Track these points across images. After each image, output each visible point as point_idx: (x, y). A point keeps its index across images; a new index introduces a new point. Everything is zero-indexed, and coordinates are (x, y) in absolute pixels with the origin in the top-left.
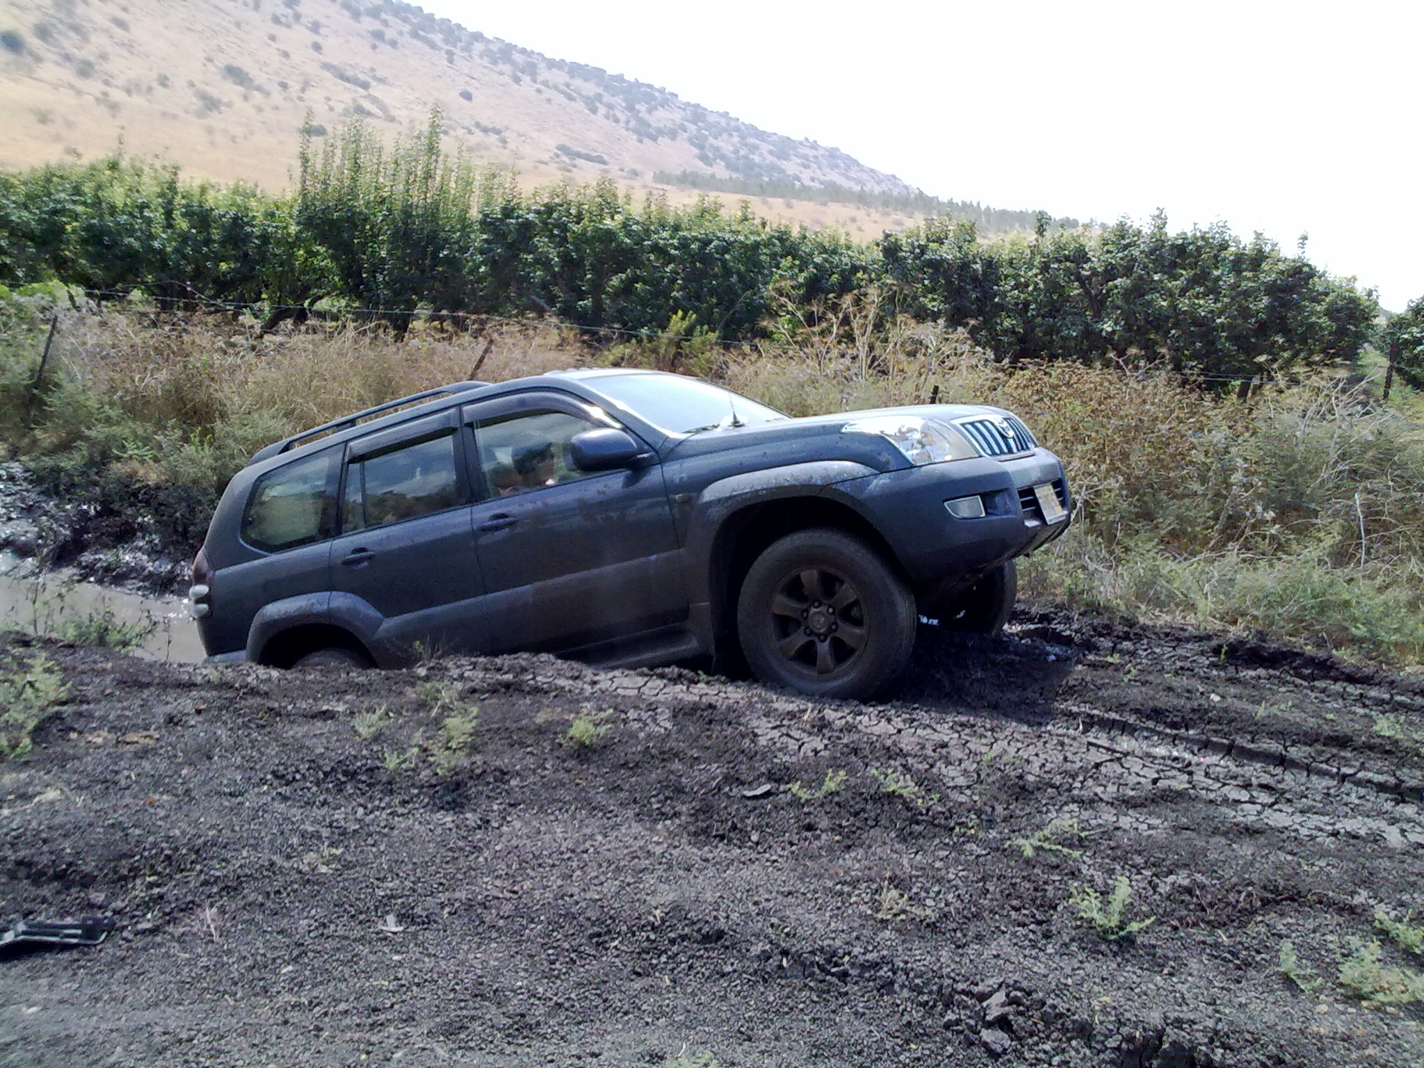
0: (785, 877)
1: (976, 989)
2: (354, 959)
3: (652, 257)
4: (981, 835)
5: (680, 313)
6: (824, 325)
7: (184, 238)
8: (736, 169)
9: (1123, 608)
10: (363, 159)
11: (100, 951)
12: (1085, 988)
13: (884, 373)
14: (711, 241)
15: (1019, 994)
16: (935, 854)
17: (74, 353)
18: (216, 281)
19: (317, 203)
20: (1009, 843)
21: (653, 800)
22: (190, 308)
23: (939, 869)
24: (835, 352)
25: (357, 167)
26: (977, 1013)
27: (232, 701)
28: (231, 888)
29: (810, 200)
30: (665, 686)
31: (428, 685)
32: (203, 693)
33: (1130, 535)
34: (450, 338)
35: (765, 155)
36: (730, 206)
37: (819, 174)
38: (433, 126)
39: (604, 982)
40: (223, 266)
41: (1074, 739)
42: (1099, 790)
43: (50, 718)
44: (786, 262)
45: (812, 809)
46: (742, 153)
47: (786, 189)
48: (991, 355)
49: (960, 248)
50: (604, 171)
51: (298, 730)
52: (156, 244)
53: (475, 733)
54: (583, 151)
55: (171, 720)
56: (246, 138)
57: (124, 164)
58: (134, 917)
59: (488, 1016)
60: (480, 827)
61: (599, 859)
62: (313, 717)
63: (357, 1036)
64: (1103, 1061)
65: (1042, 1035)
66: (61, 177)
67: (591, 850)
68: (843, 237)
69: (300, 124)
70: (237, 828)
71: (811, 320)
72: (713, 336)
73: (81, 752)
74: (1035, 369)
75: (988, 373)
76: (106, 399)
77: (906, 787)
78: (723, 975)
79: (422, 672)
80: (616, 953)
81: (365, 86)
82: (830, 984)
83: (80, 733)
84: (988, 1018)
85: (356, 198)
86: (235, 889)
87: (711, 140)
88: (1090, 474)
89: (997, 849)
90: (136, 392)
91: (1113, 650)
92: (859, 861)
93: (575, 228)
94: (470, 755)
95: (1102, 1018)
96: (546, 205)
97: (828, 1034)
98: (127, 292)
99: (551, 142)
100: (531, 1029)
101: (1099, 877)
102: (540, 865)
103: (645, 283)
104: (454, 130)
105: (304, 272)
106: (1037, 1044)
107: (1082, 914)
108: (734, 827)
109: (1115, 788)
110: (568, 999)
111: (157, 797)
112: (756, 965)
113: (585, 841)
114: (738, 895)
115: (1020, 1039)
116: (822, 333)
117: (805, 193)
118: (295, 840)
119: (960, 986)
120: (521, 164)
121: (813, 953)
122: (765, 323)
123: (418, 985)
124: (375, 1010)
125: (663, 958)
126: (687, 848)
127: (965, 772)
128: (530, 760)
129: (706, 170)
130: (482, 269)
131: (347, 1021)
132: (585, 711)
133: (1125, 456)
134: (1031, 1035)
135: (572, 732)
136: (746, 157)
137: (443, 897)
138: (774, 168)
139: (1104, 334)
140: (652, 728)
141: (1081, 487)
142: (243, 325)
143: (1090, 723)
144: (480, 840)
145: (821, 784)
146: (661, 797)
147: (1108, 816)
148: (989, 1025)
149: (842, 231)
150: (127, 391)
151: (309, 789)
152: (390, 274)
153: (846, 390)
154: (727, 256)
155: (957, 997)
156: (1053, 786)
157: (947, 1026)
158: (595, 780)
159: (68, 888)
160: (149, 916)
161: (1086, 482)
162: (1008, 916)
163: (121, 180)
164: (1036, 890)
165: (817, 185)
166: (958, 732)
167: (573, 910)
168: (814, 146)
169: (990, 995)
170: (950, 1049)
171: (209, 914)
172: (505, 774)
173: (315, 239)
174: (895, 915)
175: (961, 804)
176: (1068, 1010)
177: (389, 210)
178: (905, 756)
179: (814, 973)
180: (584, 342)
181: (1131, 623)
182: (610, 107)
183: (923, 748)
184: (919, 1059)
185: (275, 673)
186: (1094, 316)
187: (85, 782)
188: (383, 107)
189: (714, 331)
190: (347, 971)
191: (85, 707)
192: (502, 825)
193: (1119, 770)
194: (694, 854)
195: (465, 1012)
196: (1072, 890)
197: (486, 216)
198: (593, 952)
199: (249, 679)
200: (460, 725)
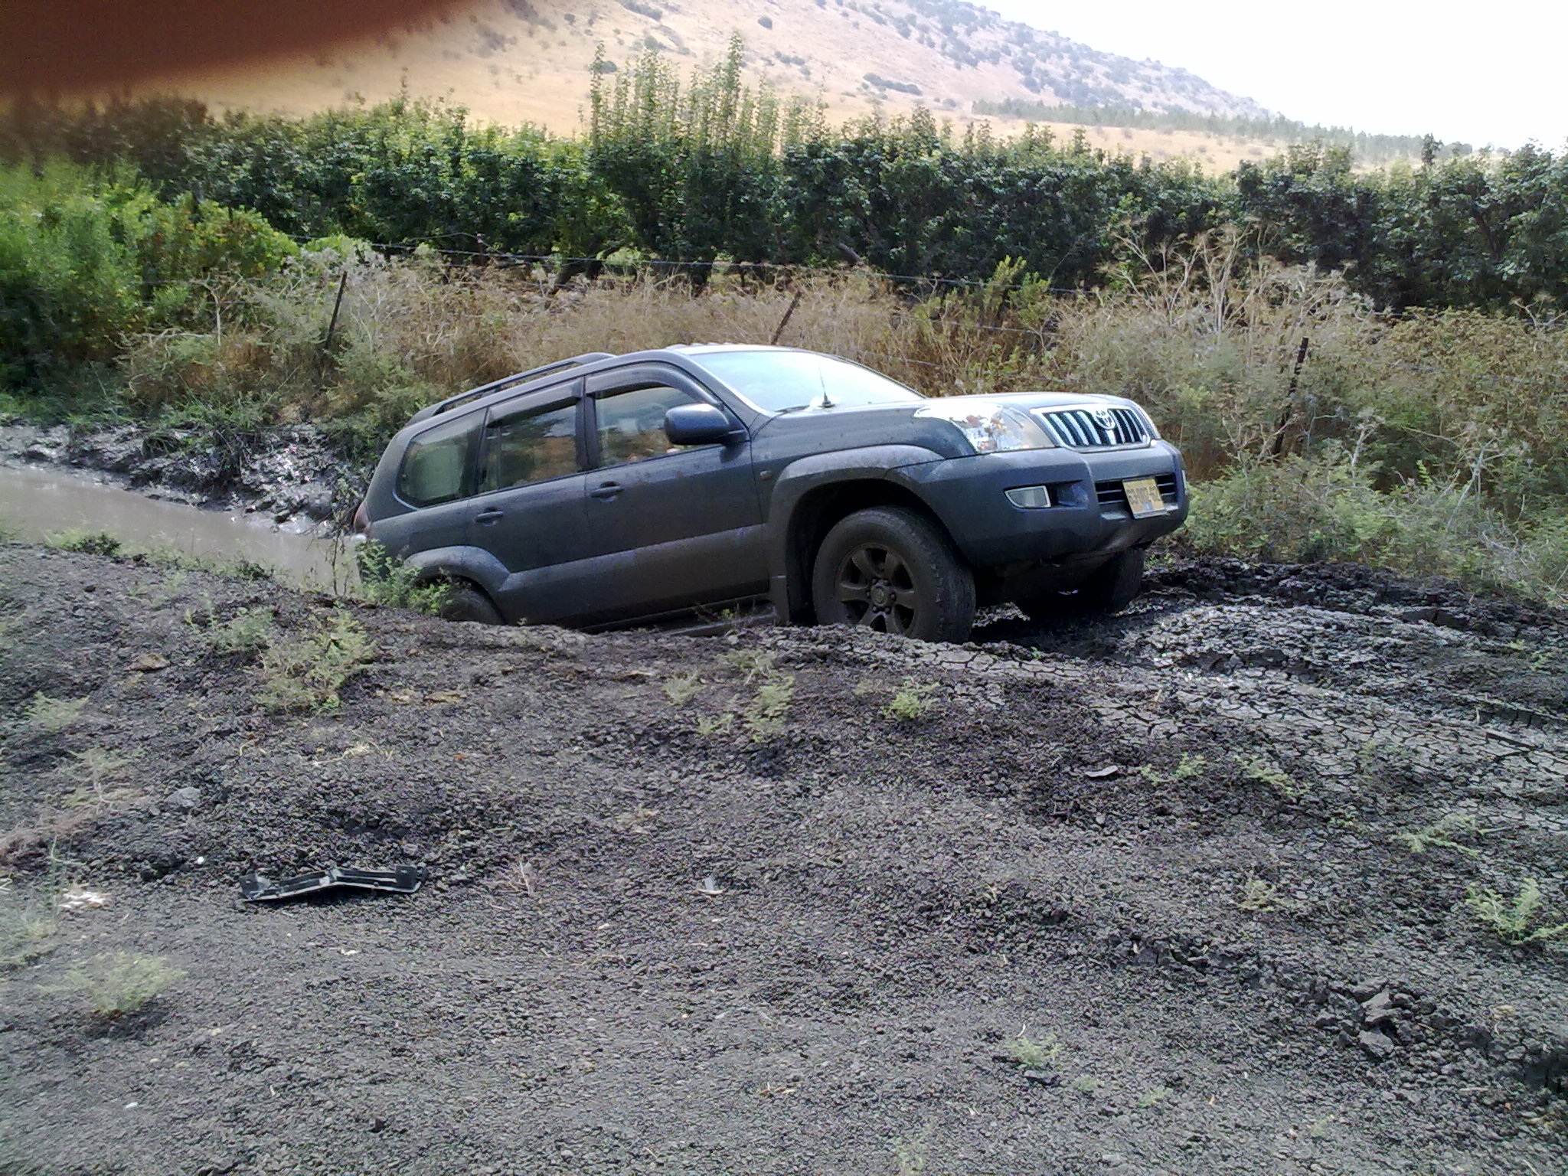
0: (1135, 860)
1: (1355, 989)
2: (673, 919)
3: (974, 197)
4: (1361, 827)
5: (1008, 259)
6: (1174, 269)
7: (472, 188)
8: (1067, 95)
9: (1528, 590)
10: (659, 96)
11: (415, 899)
12: (1483, 994)
13: (1244, 324)
14: (1042, 177)
15: (1405, 996)
16: (1307, 845)
17: (364, 311)
18: (506, 233)
19: (611, 147)
20: (1393, 837)
21: (985, 776)
22: (481, 262)
23: (1310, 861)
24: (1186, 300)
25: (651, 106)
26: (1356, 1014)
27: (539, 663)
28: (545, 845)
29: (1152, 128)
30: (995, 661)
31: (741, 653)
32: (509, 655)
33: (1537, 509)
34: (755, 292)
35: (1098, 79)
36: (1062, 137)
37: (1162, 98)
38: (733, 56)
39: (937, 957)
40: (513, 217)
41: (1471, 730)
42: (1501, 785)
43: (356, 675)
44: (1126, 200)
45: (1164, 793)
46: (1074, 76)
47: (1125, 116)
48: (1370, 302)
49: (1332, 179)
50: (918, 103)
51: (609, 693)
52: (444, 195)
53: (792, 702)
54: (894, 81)
55: (477, 680)
56: (531, 78)
57: (409, 108)
58: (447, 868)
59: (813, 984)
60: (799, 795)
61: (929, 832)
62: (623, 680)
63: (676, 995)
64: (1502, 1073)
65: (1430, 1041)
66: (344, 124)
67: (920, 823)
68: (1193, 169)
69: (590, 60)
70: (549, 787)
71: (1157, 263)
72: (1044, 284)
73: (387, 709)
74: (1424, 319)
75: (1368, 323)
76: (398, 359)
77: (1274, 774)
78: (1066, 958)
79: (733, 640)
80: (948, 928)
81: (657, 16)
82: (1187, 973)
83: (386, 690)
84: (1368, 1019)
85: (650, 138)
86: (549, 846)
87: (1039, 64)
88: (1487, 440)
89: (1381, 843)
90: (427, 352)
91: (1516, 636)
92: (1219, 849)
93: (888, 166)
94: (787, 723)
95: (1503, 1028)
96: (857, 142)
97: (1183, 1024)
98: (414, 245)
99: (858, 71)
100: (859, 999)
101: (1501, 879)
102: (865, 836)
103: (965, 226)
104: (753, 61)
105: (598, 223)
106: (1424, 1050)
107: (1482, 916)
108: (1077, 808)
109: (1520, 784)
110: (898, 971)
111: (466, 754)
112: (1103, 949)
113: (912, 814)
114: (1083, 877)
115: (1404, 1044)
116: (1172, 278)
117: (1146, 120)
118: (608, 801)
119: (1336, 985)
120: (827, 98)
121: (1168, 940)
122: (1104, 268)
123: (739, 948)
124: (696, 971)
125: (1001, 937)
126: (1025, 826)
127: (1342, 761)
128: (851, 731)
129: (1031, 97)
130: (787, 215)
131: (666, 980)
132: (909, 684)
133: (1531, 420)
134: (1418, 1040)
135: (894, 705)
136: (1078, 82)
137: (763, 863)
138: (1110, 92)
139: (1505, 278)
140: (983, 703)
141: (1477, 455)
142: (535, 281)
143: (1490, 713)
144: (800, 808)
145: (1175, 768)
146: (994, 773)
147: (1512, 814)
148: (1369, 1027)
149: (1191, 163)
150: (418, 351)
151: (621, 751)
152: (688, 222)
153: (1199, 344)
154: (1059, 194)
155: (1332, 995)
156: (1445, 779)
157: (1321, 1025)
158: (921, 754)
159: (381, 838)
160: (463, 868)
161: (1484, 449)
162: (1393, 914)
163: (407, 127)
164: (1426, 888)
165: (1160, 111)
166: (1332, 718)
167: (901, 883)
168: (1157, 67)
169: (1371, 995)
170: (1323, 1050)
171: (523, 868)
172: (825, 743)
173: (608, 186)
174: (1261, 906)
175: (1338, 794)
176: (1463, 1017)
177: (687, 152)
178: (1272, 742)
179: (1169, 961)
180: (901, 293)
181: (1536, 605)
182: (925, 29)
183: (1293, 734)
184: (1287, 1057)
185: (581, 638)
186: (1493, 257)
187: (393, 737)
188: (676, 40)
189: (1045, 279)
190: (665, 932)
191: (390, 666)
192: (822, 794)
193: (1526, 765)
194: (1033, 832)
195: (788, 978)
196: (1469, 889)
197: (791, 155)
198: (925, 926)
199: (555, 643)
200: (776, 693)
